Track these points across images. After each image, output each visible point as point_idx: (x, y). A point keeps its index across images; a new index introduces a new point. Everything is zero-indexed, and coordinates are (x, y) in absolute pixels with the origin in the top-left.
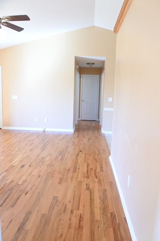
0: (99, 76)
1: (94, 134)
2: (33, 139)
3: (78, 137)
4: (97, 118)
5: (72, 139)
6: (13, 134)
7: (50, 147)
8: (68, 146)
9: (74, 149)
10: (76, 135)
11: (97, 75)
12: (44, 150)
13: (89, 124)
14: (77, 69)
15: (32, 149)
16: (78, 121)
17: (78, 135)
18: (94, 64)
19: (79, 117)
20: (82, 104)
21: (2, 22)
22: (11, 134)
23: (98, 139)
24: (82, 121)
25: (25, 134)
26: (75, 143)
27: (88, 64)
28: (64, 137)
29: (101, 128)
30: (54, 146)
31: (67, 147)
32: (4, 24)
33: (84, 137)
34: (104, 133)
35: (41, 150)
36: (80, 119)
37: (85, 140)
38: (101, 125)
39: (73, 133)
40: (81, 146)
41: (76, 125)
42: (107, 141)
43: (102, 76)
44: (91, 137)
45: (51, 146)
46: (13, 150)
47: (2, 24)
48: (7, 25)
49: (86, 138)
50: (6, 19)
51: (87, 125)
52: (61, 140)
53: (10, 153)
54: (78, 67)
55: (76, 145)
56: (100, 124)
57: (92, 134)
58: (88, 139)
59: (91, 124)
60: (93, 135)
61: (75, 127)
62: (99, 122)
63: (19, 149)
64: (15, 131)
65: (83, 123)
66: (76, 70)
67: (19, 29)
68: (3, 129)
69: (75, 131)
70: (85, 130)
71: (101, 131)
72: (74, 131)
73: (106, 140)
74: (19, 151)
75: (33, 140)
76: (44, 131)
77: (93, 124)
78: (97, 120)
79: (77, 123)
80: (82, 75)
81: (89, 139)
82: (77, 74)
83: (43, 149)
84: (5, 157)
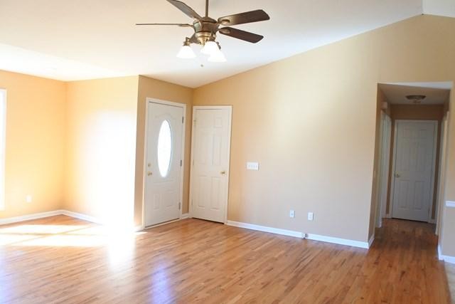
0: (436, 122)
1: (418, 261)
2: (276, 256)
3: (376, 263)
4: (430, 216)
5: (363, 268)
6: (242, 239)
7: (307, 285)
8: (350, 287)
9: (362, 298)
10: (373, 259)
11: (433, 121)
12: (292, 289)
13: (408, 229)
14: (384, 110)
15: (268, 284)
16: (383, 219)
17: (378, 258)
18: (424, 97)
19: (387, 211)
20: (396, 183)
21: (220, 27)
22: (239, 239)
23: (425, 275)
24: (394, 221)
25: (264, 243)
26: (367, 281)
27: (409, 97)
28: (345, 260)
29: (437, 245)
30: (318, 281)
31: (346, 290)
32: (224, 32)
33: (390, 266)
34: (443, 261)
35: (286, 288)
36: (389, 216)
37: (394, 275)
38: (438, 237)
39: (367, 252)
40: (380, 291)
41: (377, 230)
42: (450, 285)
43: (444, 123)
44: (409, 269)
45: (311, 281)
46: (231, 279)
47: (221, 32)
48: (229, 33)
49: (396, 269)
50: (225, 23)
51: (404, 232)
52: (335, 267)
53: (220, 286)
54: (385, 105)
55: (368, 288)
56: (436, 233)
57: (413, 259)
58: (400, 274)
59: (414, 231)
60: (415, 262)
61: (375, 236)
62: (433, 226)
63: (241, 278)
64: (248, 233)
65: (396, 227)
66: (382, 112)
67: (254, 38)
68: (228, 224)
69: (373, 247)
70: (396, 247)
71: (437, 253)
72: (370, 247)
73: (446, 283)
74: (241, 284)
75: (276, 259)
76: (304, 239)
77: (420, 232)
78: (430, 221)
79: (380, 226)
80: (396, 121)
81: (403, 273)
82: (384, 119)
83: (290, 288)
84: (208, 295)
